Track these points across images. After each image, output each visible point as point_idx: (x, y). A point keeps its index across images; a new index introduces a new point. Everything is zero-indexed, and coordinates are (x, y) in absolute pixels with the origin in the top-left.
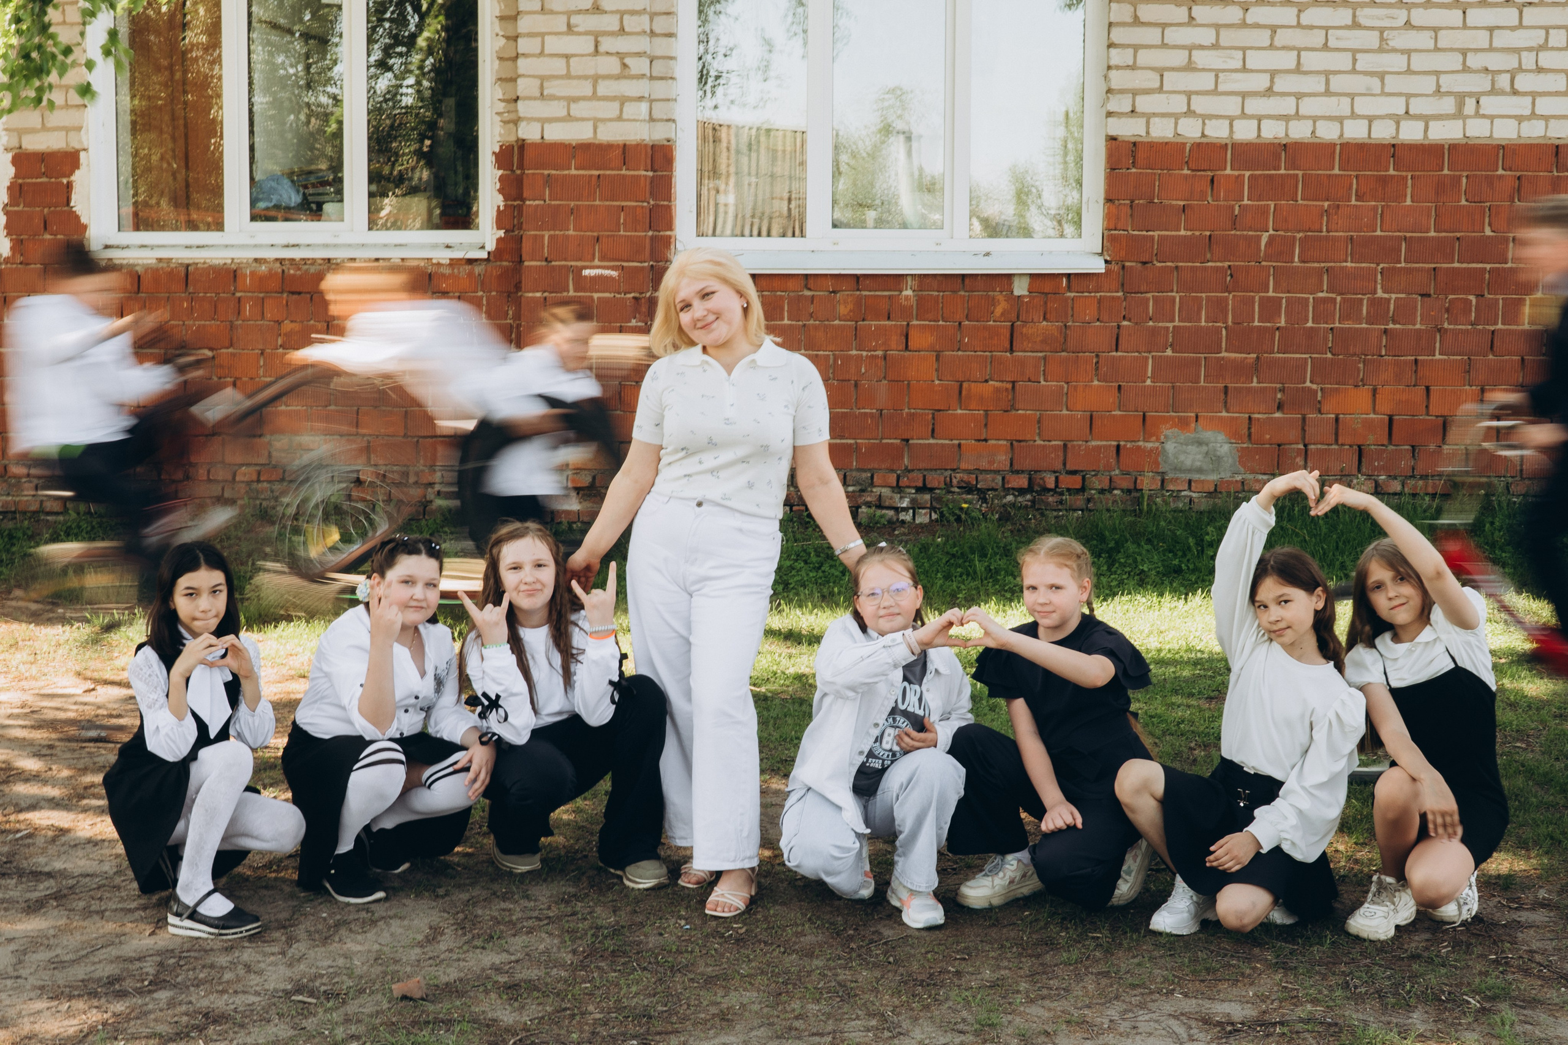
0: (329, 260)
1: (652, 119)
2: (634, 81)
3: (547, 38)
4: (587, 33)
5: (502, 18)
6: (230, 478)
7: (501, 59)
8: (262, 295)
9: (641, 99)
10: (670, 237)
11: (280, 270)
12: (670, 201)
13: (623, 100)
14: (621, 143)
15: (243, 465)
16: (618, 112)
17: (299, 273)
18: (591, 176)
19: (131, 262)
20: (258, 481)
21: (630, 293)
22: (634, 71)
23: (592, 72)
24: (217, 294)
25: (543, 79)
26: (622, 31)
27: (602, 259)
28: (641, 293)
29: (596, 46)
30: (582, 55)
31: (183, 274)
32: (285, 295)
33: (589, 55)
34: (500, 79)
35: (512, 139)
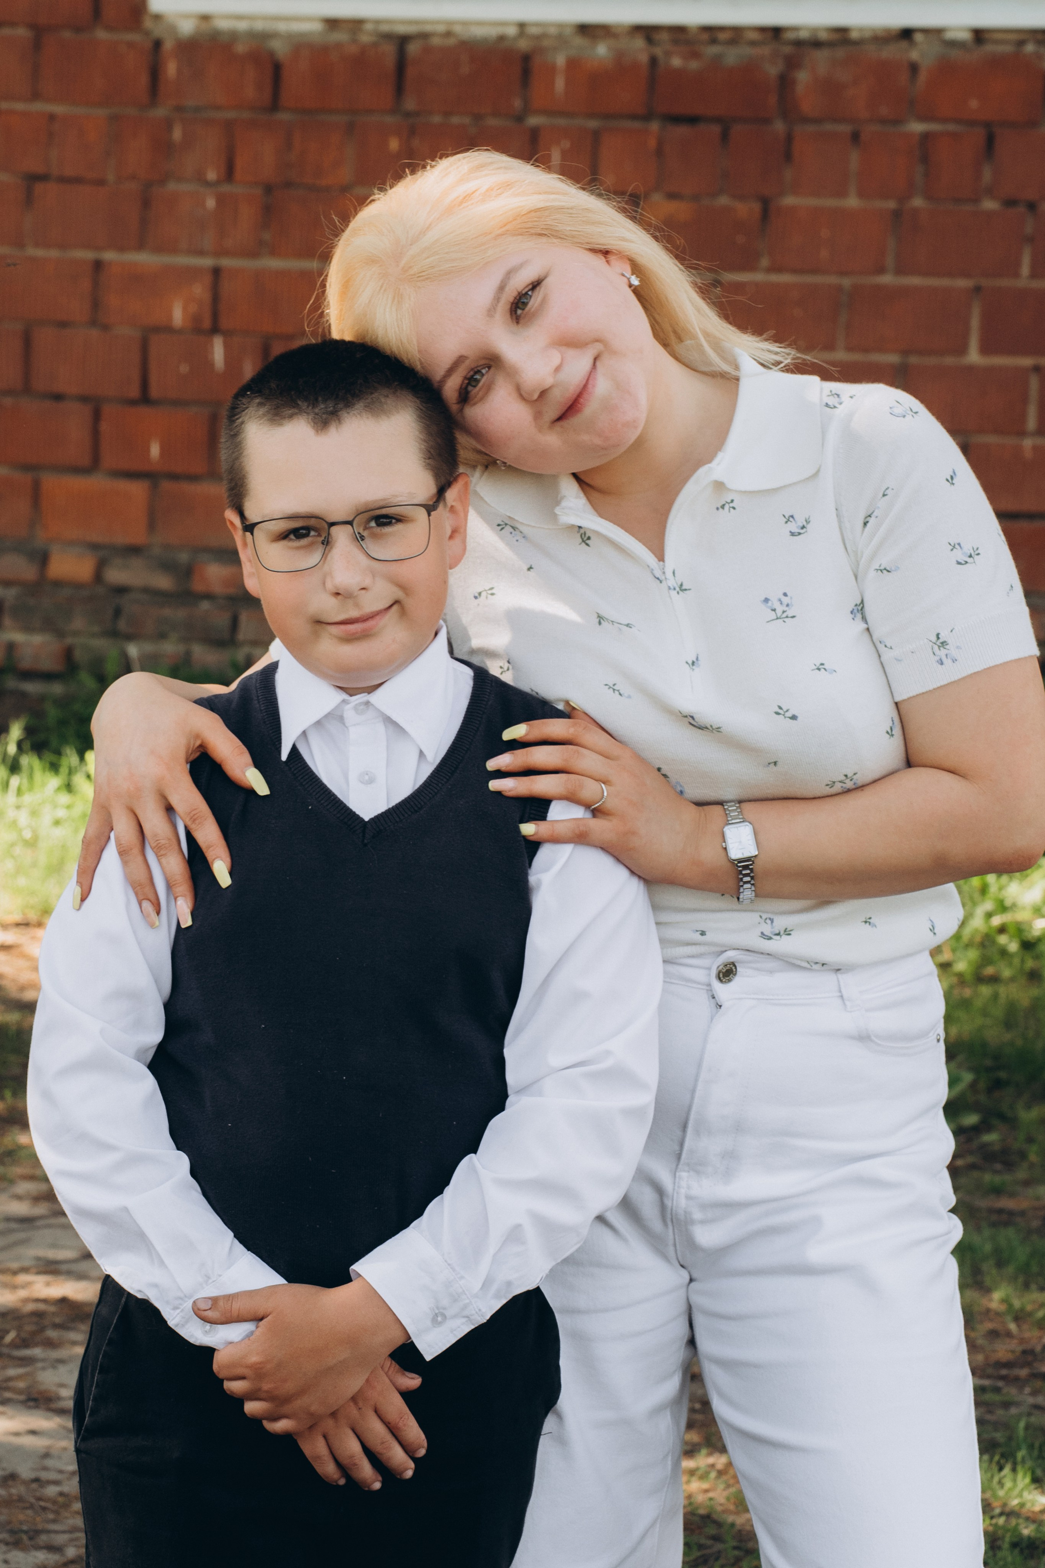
0: (776, 32)
8: (593, 124)
11: (643, 58)
17: (694, 65)
19: (259, 26)
24: (478, 117)
31: (390, 61)
32: (655, 126)
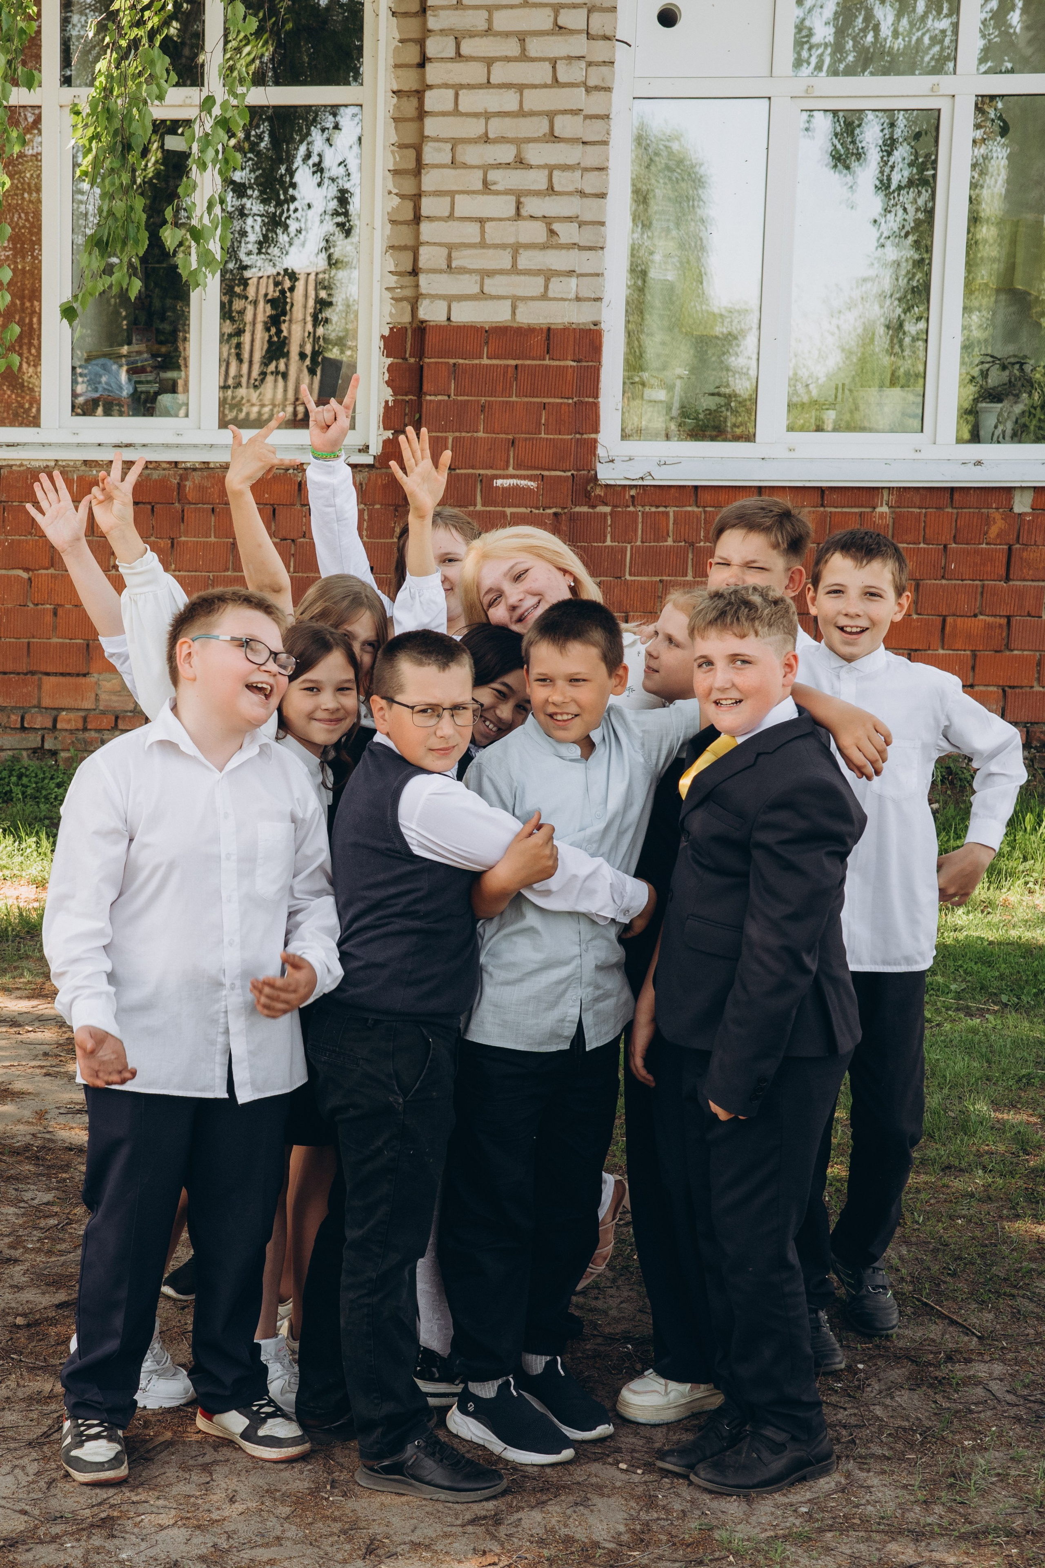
0: (176, 463)
1: (578, 299)
2: (564, 252)
3: (457, 196)
4: (507, 192)
5: (396, 172)
6: (49, 724)
7: (393, 222)
9: (571, 273)
10: (595, 441)
12: (597, 397)
13: (549, 275)
14: (544, 326)
15: (63, 709)
16: (542, 290)
18: (508, 366)
20: (85, 729)
21: (550, 508)
22: (564, 239)
23: (511, 240)
25: (451, 248)
26: (551, 190)
27: (518, 467)
28: (563, 508)
29: (518, 208)
30: (501, 220)
33: (509, 219)
34: (392, 247)
35: (406, 318)
